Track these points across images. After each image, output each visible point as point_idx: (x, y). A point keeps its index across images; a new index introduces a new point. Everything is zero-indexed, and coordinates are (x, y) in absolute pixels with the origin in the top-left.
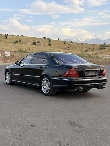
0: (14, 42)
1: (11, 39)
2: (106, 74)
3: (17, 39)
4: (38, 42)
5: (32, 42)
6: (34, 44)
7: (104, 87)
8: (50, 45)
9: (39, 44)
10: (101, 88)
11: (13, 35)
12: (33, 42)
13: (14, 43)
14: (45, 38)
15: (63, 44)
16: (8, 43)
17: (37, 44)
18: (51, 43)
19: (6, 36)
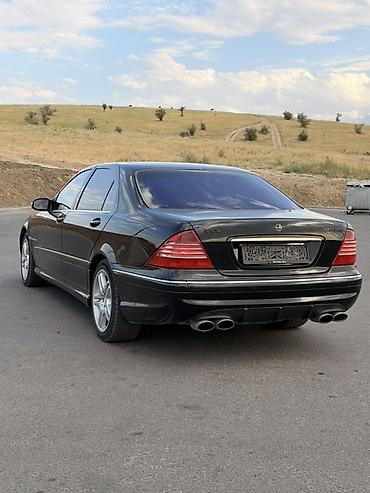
0: (182, 131)
1: (176, 122)
2: (357, 258)
3: (192, 122)
4: (264, 131)
5: (241, 132)
6: (251, 136)
7: (343, 317)
8: (303, 138)
9: (267, 136)
10: (326, 320)
11: (182, 109)
12: (246, 130)
13: (182, 135)
14: (288, 116)
15: (351, 136)
16: (162, 134)
17: (260, 137)
18: (309, 132)
19: (160, 114)
